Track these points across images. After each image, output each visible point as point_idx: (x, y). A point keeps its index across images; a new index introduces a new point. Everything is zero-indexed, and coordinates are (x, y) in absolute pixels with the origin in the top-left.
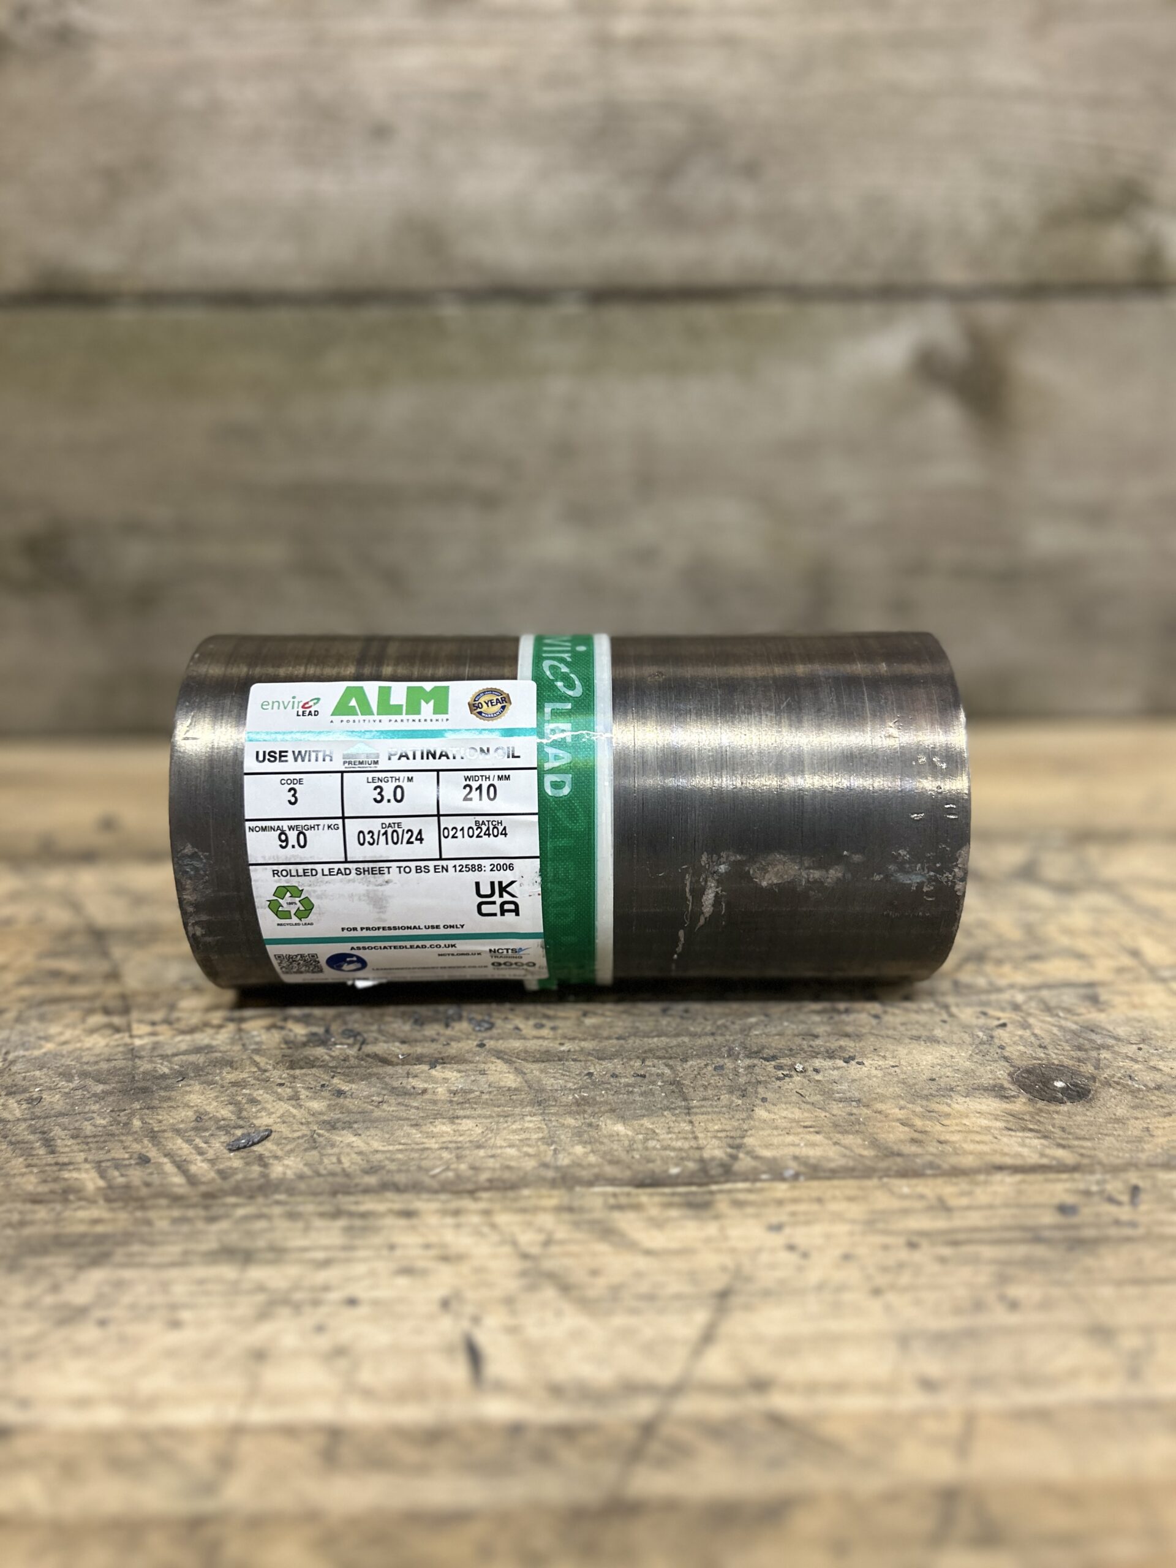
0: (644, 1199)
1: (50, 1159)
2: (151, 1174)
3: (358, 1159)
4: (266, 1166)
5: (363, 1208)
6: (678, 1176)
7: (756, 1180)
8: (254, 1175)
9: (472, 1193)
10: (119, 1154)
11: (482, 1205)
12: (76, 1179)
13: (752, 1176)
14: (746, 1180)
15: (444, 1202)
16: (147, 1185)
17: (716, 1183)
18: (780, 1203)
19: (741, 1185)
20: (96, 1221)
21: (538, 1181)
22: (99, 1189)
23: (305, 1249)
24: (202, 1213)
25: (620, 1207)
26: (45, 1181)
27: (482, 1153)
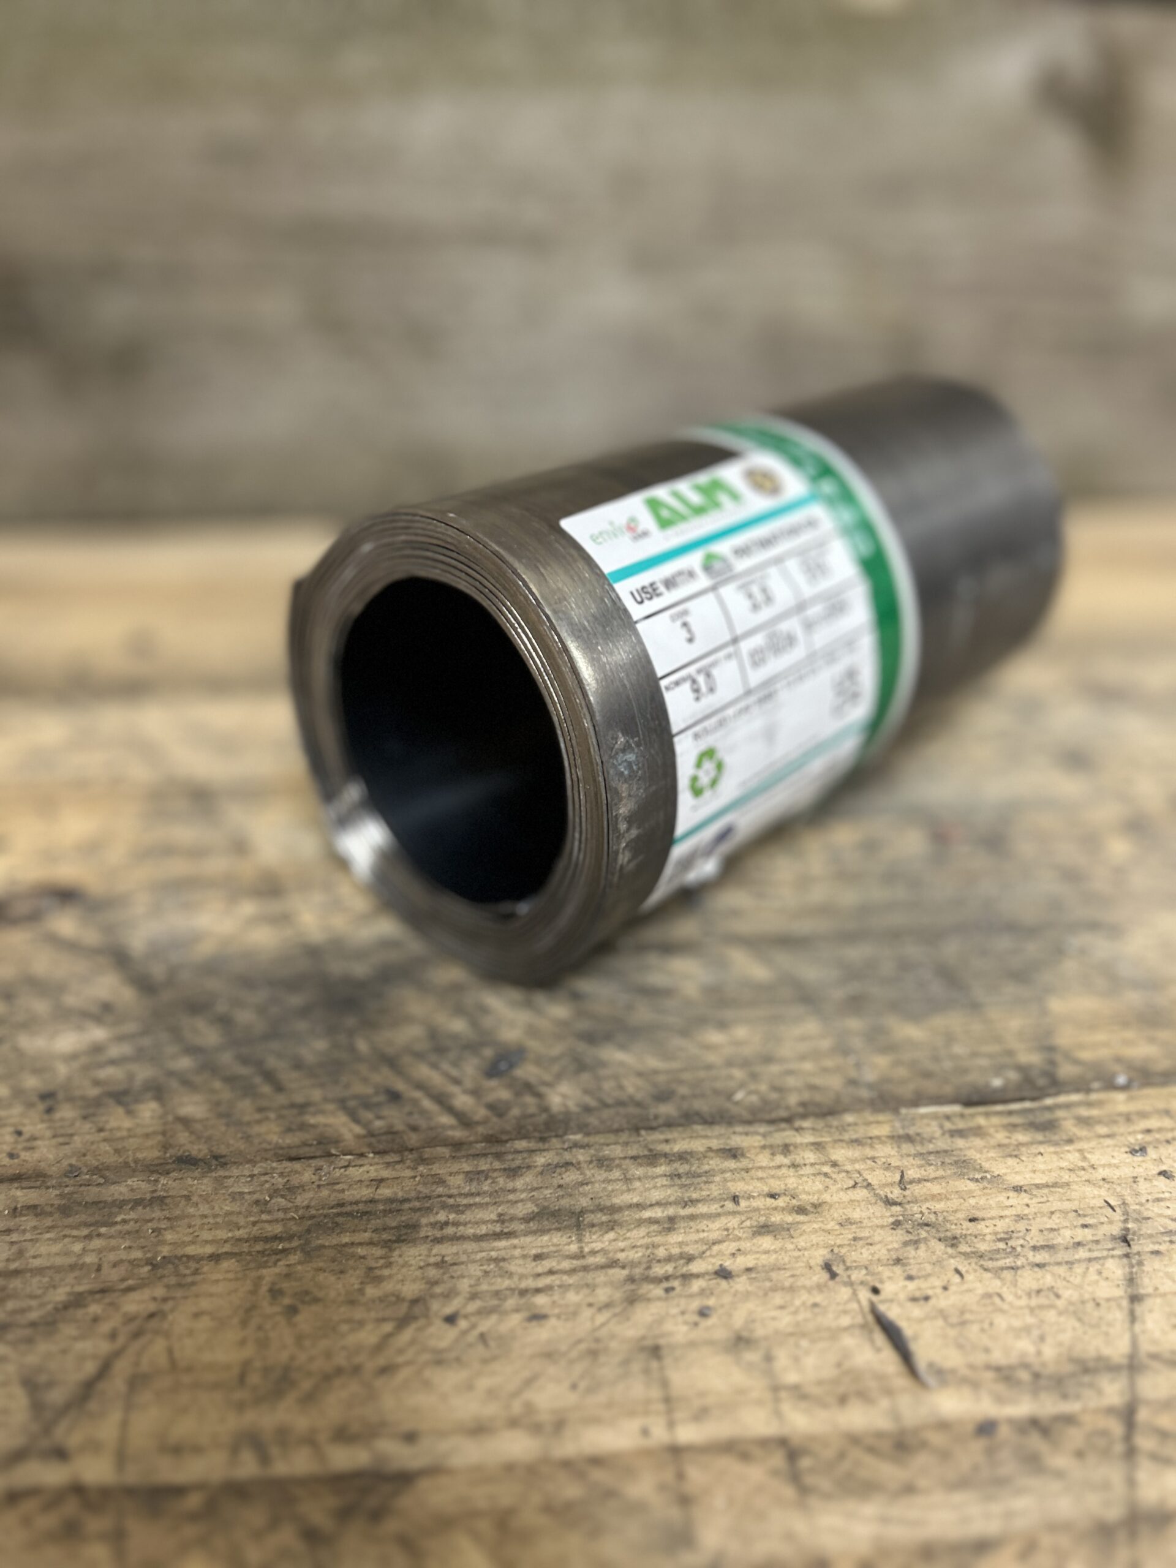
0: (981, 1121)
1: (282, 1099)
2: (410, 1114)
3: (640, 1082)
4: (539, 1095)
5: (677, 1148)
6: (1004, 1089)
7: (1088, 1091)
8: (532, 1110)
9: (789, 1120)
10: (360, 1089)
11: (809, 1138)
12: (326, 1125)
13: (1081, 1086)
14: (1077, 1090)
15: (764, 1136)
16: (414, 1129)
17: (1049, 1095)
18: (1128, 1118)
19: (1075, 1097)
20: (379, 1182)
21: (857, 1105)
22: (358, 1137)
23: (639, 1206)
24: (497, 1165)
25: (960, 1133)
26: (289, 1130)
27: (775, 1069)
